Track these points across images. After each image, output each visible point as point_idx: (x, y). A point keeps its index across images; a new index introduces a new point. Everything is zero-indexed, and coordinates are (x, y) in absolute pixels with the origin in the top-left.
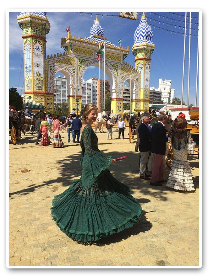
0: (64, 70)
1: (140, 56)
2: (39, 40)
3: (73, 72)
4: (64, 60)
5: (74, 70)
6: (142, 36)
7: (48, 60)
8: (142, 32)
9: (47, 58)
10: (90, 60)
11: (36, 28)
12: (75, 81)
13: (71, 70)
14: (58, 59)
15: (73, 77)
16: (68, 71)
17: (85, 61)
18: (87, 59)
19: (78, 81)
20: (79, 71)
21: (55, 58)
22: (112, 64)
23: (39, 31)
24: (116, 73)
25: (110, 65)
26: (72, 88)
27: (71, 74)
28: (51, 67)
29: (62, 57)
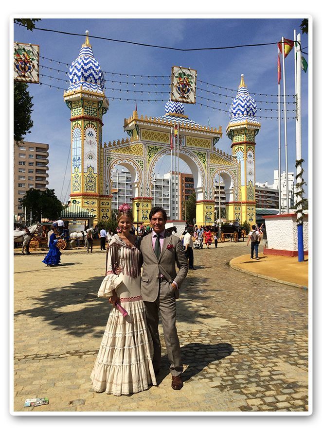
0: (127, 162)
1: (239, 140)
2: (93, 123)
3: (139, 164)
4: (128, 148)
5: (141, 162)
6: (241, 111)
7: (105, 149)
8: (241, 106)
9: (103, 147)
10: (165, 148)
11: (88, 106)
12: (143, 177)
13: (137, 162)
14: (119, 148)
15: (139, 171)
16: (132, 164)
17: (157, 149)
18: (159, 147)
19: (147, 177)
20: (148, 162)
21: (114, 147)
22: (197, 152)
23: (93, 112)
24: (203, 165)
25: (194, 153)
26: (137, 187)
27: (136, 167)
28: (109, 159)
29: (124, 144)
